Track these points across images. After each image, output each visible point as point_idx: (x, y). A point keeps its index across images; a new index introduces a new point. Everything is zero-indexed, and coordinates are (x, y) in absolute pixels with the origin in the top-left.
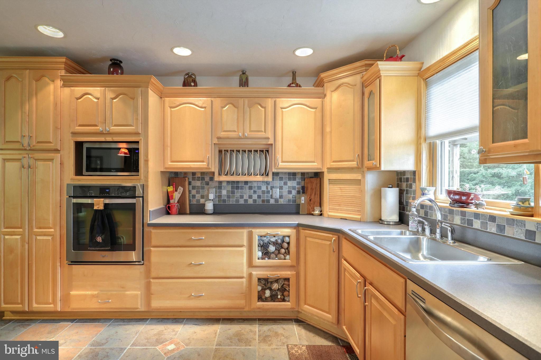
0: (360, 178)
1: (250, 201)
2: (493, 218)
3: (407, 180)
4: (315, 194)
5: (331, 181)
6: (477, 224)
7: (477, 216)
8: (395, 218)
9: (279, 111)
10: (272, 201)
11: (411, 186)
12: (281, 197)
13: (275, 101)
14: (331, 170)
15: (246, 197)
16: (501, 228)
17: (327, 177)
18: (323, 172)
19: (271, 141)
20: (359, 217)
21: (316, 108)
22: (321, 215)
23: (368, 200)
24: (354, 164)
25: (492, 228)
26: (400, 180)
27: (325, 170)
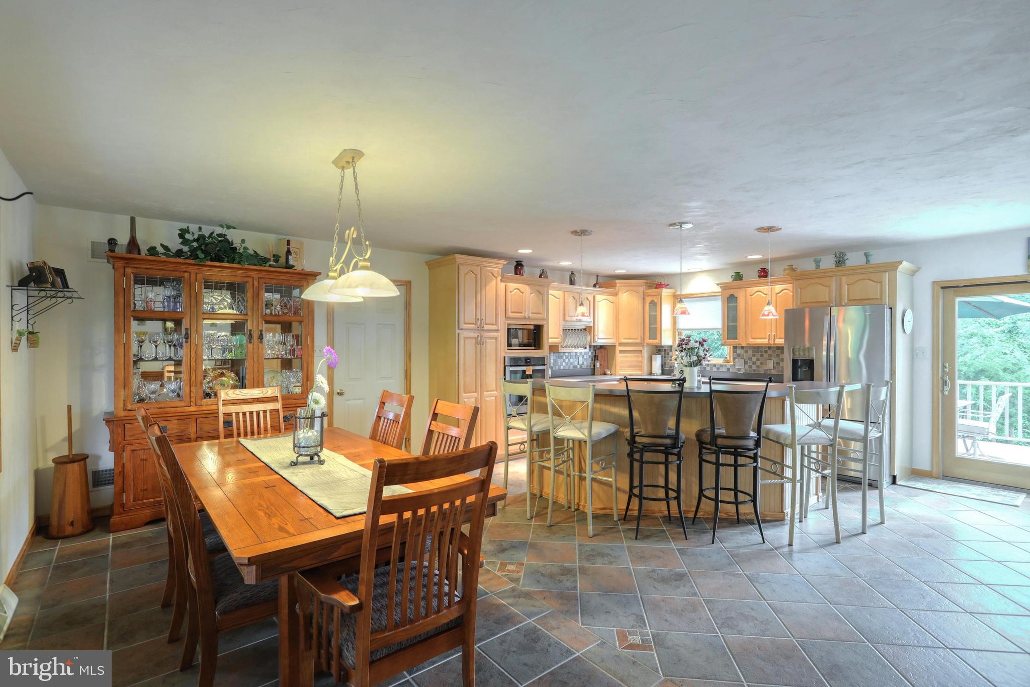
0: (641, 349)
1: (562, 368)
2: (715, 365)
3: (665, 350)
4: (604, 360)
5: (621, 352)
6: (708, 369)
7: (708, 365)
8: (660, 372)
9: (596, 303)
10: (578, 367)
11: (668, 354)
12: (583, 363)
13: (594, 297)
14: (621, 344)
15: (564, 364)
16: (718, 369)
17: (619, 348)
18: (616, 346)
19: (592, 324)
20: (641, 373)
21: (613, 303)
22: (611, 374)
23: (646, 363)
24: (639, 341)
25: (715, 369)
26: (659, 350)
27: (617, 344)
